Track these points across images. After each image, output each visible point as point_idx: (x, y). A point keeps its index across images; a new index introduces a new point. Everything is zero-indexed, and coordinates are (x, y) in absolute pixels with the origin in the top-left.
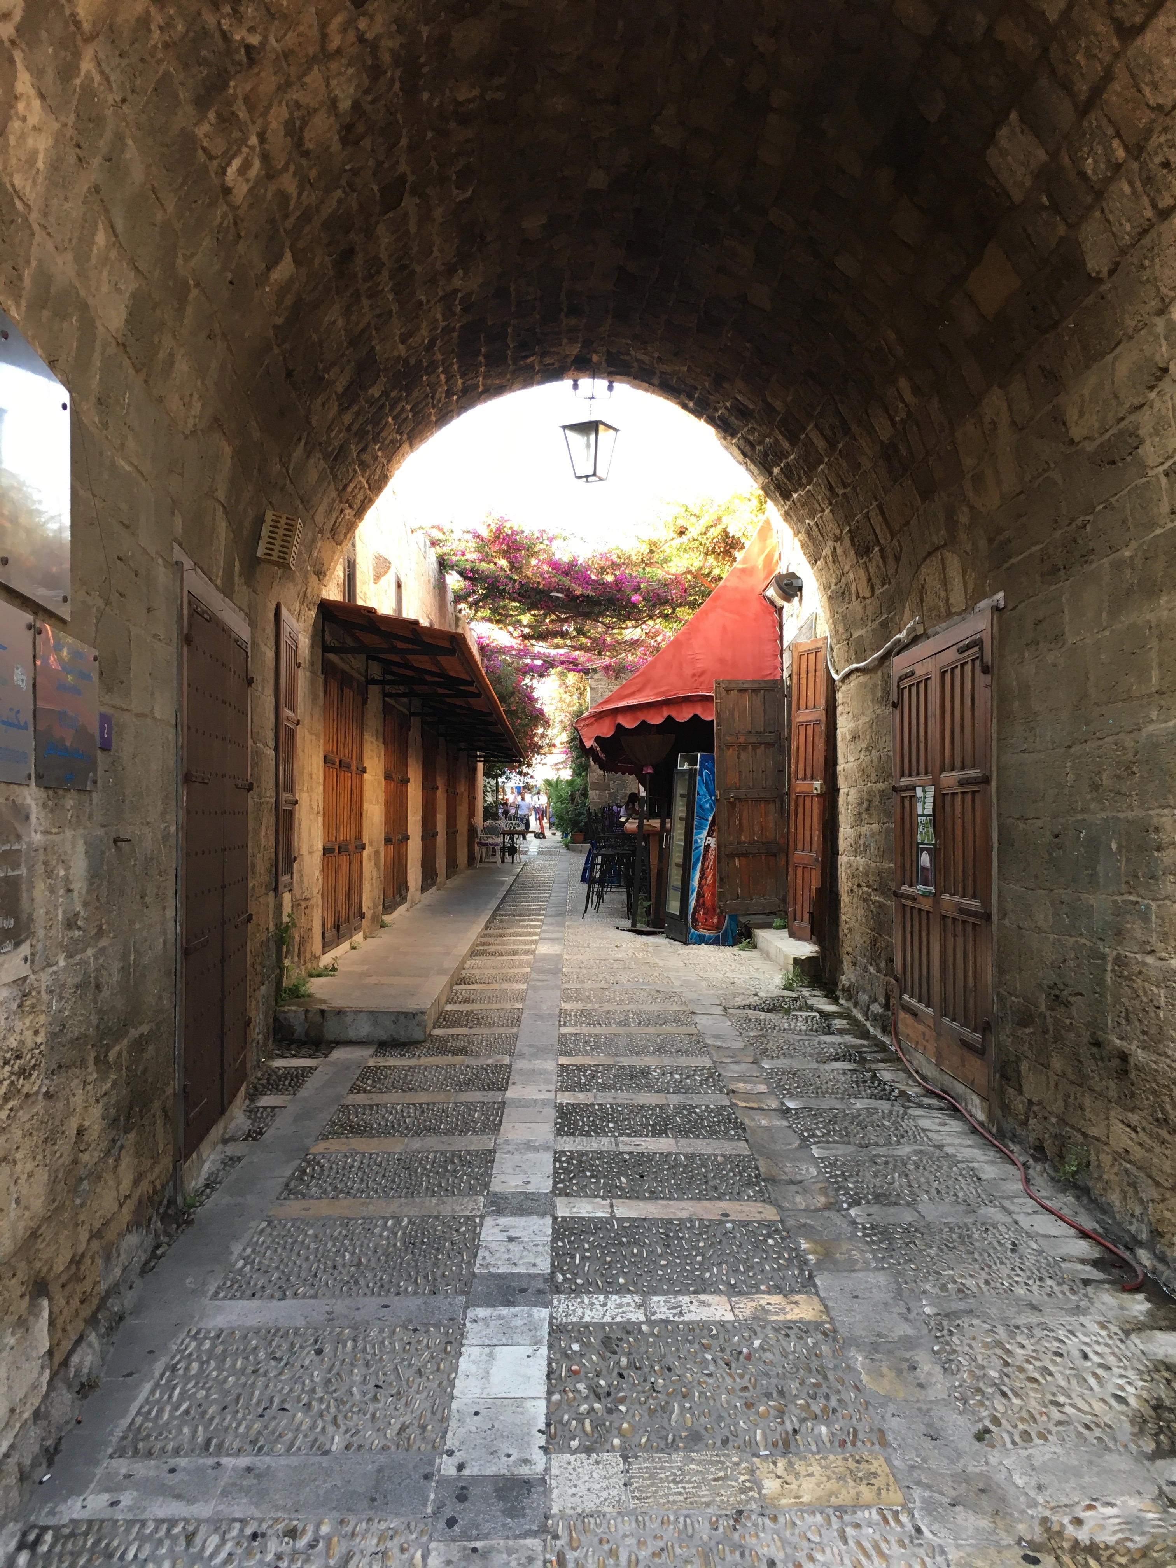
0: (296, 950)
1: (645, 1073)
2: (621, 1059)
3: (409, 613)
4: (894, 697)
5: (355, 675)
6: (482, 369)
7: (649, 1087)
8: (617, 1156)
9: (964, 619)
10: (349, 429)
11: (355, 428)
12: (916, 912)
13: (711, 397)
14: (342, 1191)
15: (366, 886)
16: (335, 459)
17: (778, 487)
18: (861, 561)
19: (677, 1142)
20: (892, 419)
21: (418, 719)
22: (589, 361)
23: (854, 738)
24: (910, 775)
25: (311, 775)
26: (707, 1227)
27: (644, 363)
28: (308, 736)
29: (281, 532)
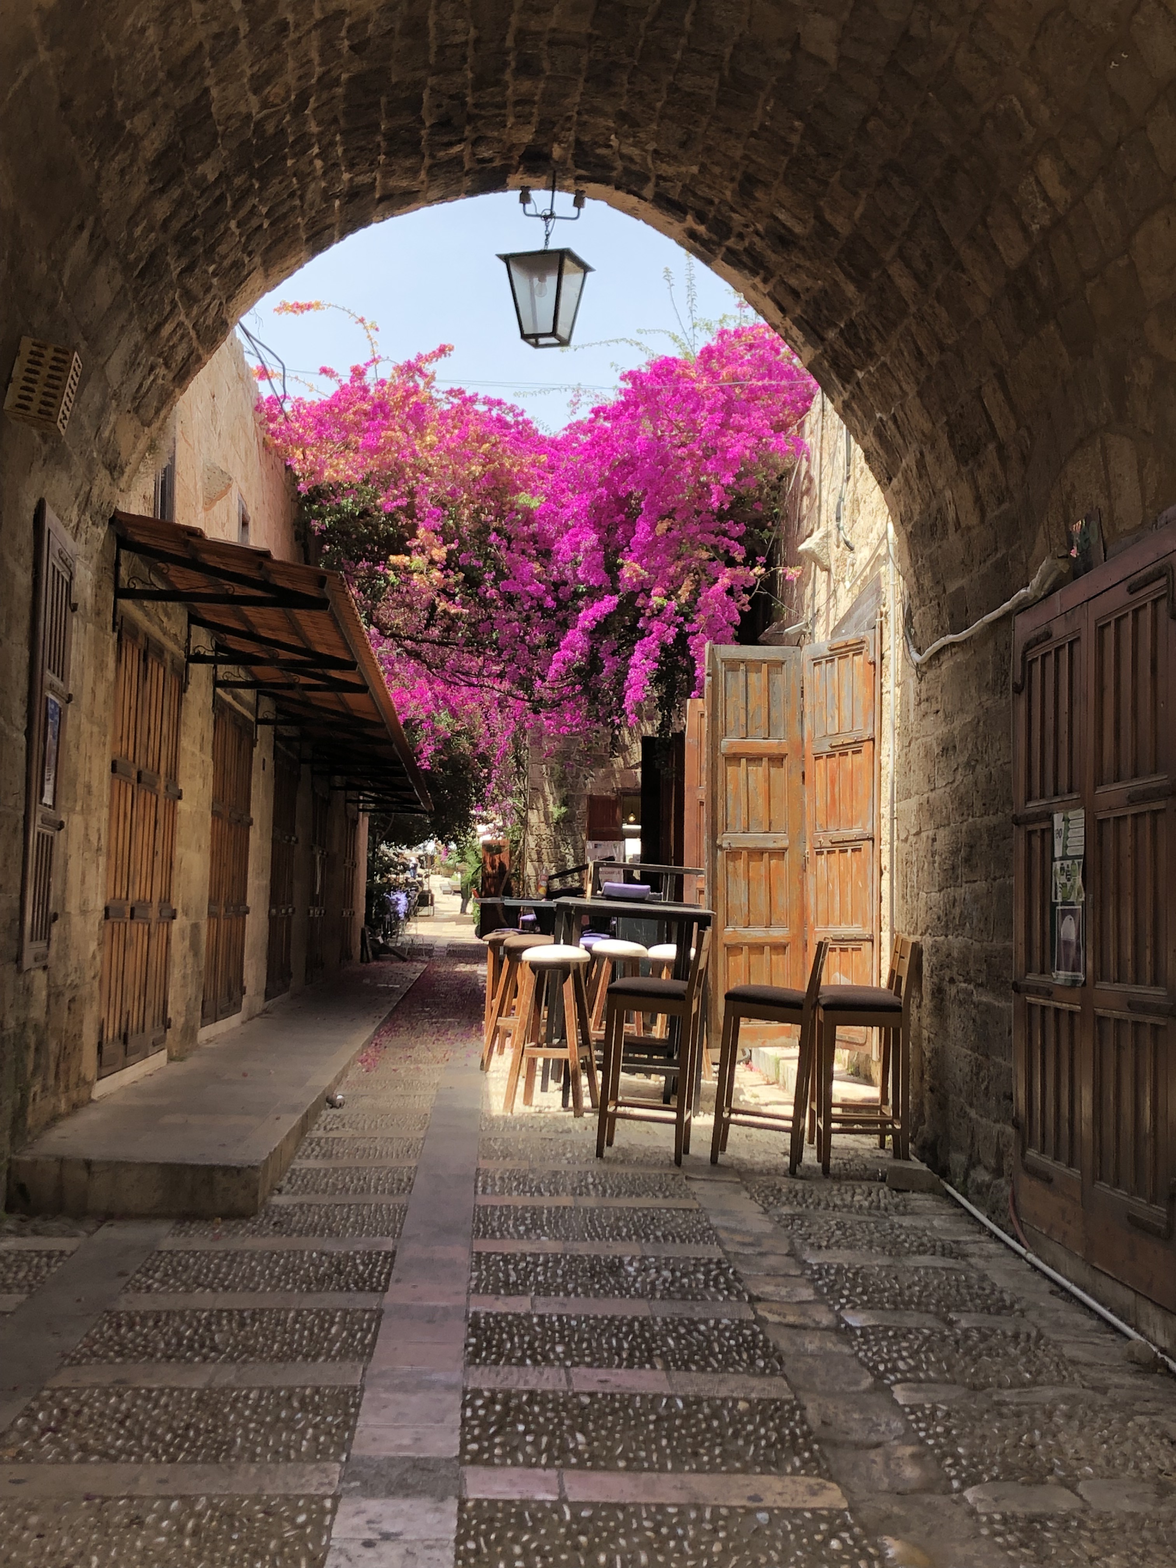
0: (52, 1066)
1: (615, 1267)
2: (576, 1245)
3: (257, 540)
4: (1016, 674)
5: (170, 645)
6: (382, 157)
7: (624, 1291)
8: (568, 1399)
9: (1138, 539)
10: (165, 225)
11: (176, 226)
12: (1051, 1015)
13: (735, 216)
14: (94, 1452)
15: (175, 974)
16: (141, 274)
17: (835, 364)
18: (964, 470)
19: (669, 1378)
20: (1025, 229)
21: (269, 729)
22: (548, 157)
23: (945, 750)
24: (1042, 796)
25: (88, 787)
26: (725, 1518)
27: (631, 160)
28: (86, 726)
29: (45, 371)
